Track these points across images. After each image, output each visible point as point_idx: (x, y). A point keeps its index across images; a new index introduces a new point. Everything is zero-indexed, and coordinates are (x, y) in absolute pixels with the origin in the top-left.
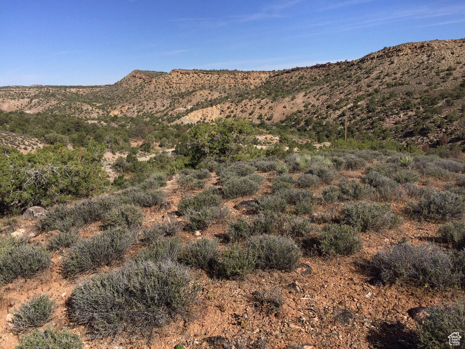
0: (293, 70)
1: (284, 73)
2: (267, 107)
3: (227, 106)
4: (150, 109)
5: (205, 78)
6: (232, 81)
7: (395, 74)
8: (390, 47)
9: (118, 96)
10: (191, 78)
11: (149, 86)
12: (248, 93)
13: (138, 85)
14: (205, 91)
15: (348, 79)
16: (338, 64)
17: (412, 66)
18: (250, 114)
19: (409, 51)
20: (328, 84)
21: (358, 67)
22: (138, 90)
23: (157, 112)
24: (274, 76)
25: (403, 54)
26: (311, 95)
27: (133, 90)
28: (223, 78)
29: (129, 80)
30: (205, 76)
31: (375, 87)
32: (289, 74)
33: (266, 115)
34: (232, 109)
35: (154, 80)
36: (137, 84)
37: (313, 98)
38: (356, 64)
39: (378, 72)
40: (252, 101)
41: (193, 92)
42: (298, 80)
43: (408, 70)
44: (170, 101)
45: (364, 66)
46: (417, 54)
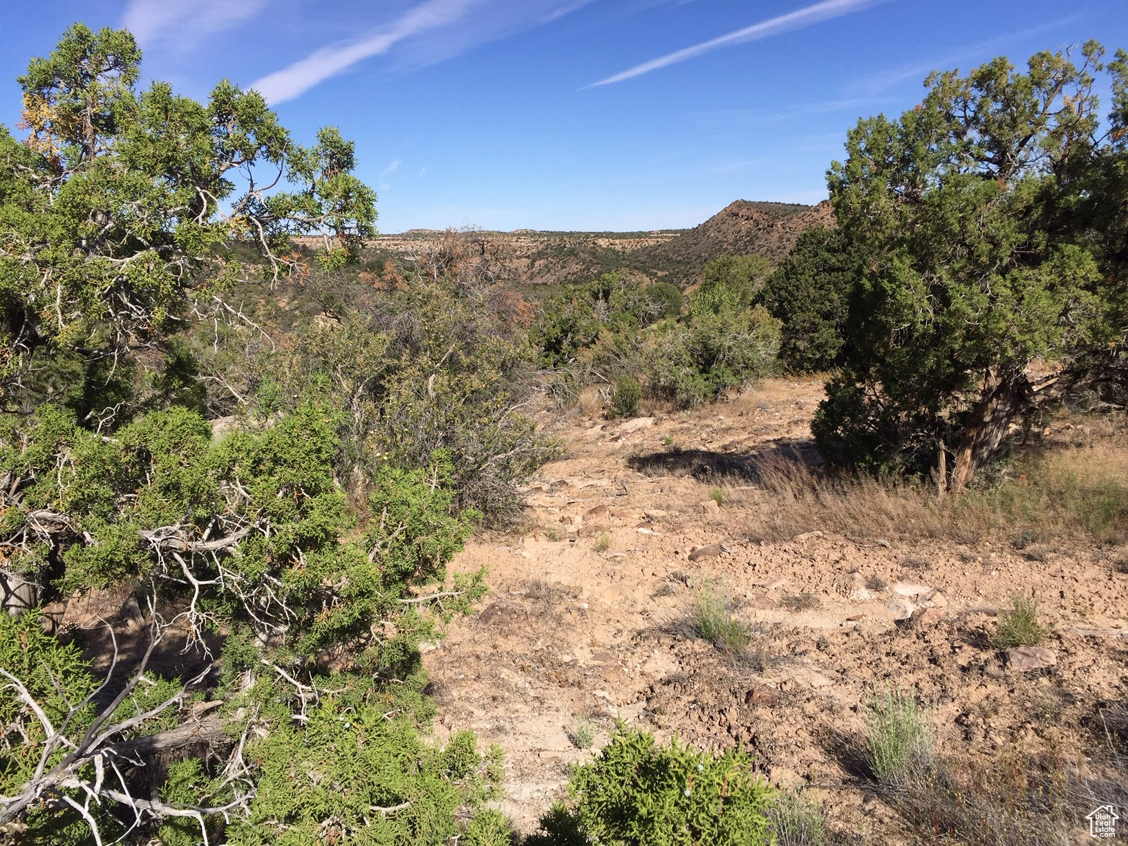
9: (700, 257)
11: (766, 236)
13: (743, 233)
22: (741, 244)
27: (731, 244)
29: (724, 223)
35: (779, 224)
36: (740, 231)
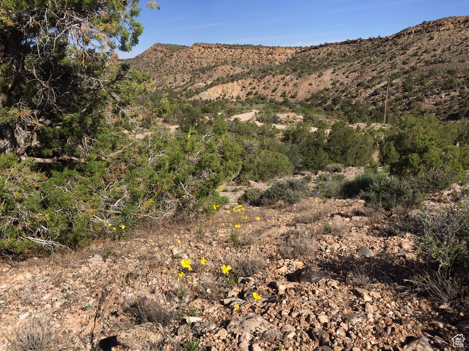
0: (321, 46)
1: (311, 48)
2: (291, 84)
3: (249, 82)
4: (170, 83)
5: (228, 53)
6: (256, 57)
7: (434, 50)
8: (430, 21)
10: (213, 52)
11: (169, 60)
12: (272, 69)
13: (159, 59)
14: (227, 67)
15: (382, 55)
16: (370, 40)
17: (455, 42)
18: (273, 91)
19: (452, 26)
20: (359, 61)
21: (393, 43)
22: (158, 64)
23: (176, 87)
24: (301, 52)
25: (445, 29)
26: (340, 72)
27: (153, 64)
28: (246, 53)
29: (150, 54)
30: (228, 51)
31: (412, 65)
32: (317, 50)
33: (290, 93)
34: (254, 85)
35: (175, 54)
36: (158, 58)
37: (342, 76)
38: (391, 40)
39: (416, 48)
40: (276, 77)
41: (214, 67)
42: (326, 56)
43: (449, 47)
44: (190, 76)
45: (400, 41)
46: (460, 29)
